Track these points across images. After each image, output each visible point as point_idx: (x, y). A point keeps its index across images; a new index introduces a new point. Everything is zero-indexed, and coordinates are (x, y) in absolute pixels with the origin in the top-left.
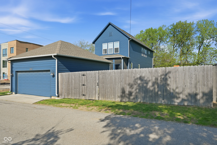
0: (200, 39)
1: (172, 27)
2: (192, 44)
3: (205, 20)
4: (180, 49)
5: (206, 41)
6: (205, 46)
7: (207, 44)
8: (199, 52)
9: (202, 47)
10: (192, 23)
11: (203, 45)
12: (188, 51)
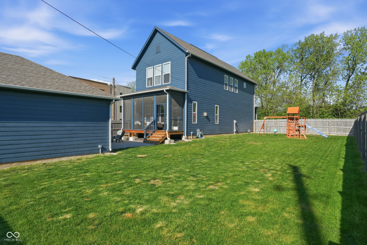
0: (350, 62)
1: (298, 46)
2: (335, 74)
3: (360, 28)
4: (311, 82)
5: (360, 64)
6: (359, 74)
7: (363, 71)
8: (347, 85)
9: (353, 76)
10: (334, 36)
11: (354, 74)
12: (326, 84)
